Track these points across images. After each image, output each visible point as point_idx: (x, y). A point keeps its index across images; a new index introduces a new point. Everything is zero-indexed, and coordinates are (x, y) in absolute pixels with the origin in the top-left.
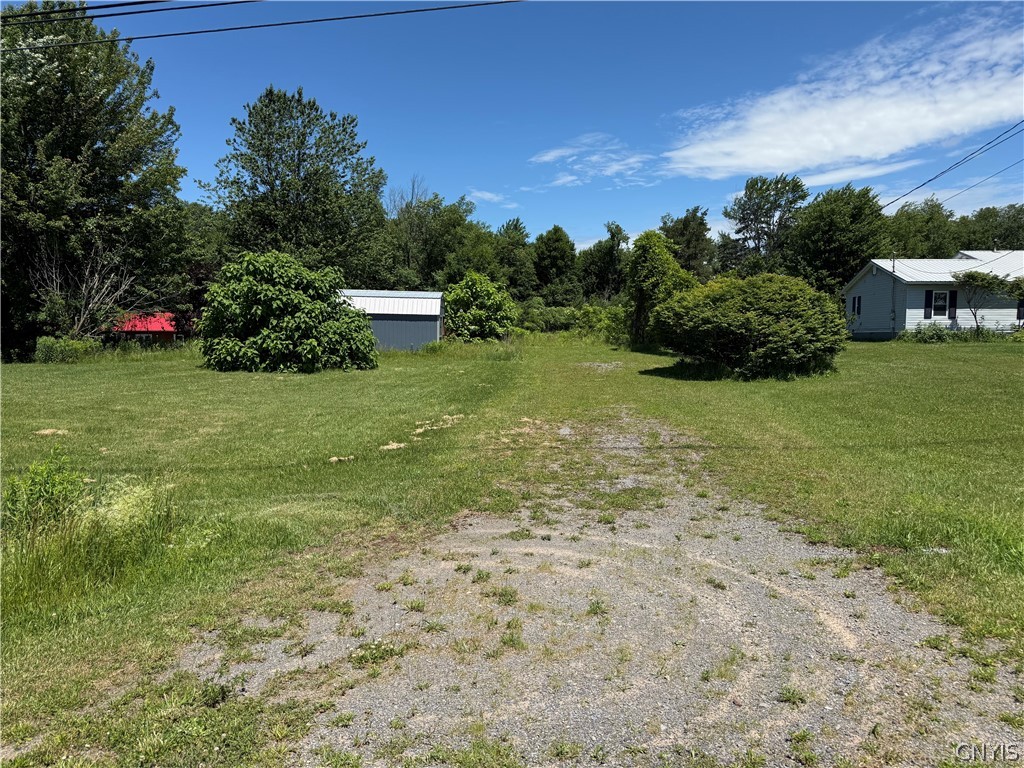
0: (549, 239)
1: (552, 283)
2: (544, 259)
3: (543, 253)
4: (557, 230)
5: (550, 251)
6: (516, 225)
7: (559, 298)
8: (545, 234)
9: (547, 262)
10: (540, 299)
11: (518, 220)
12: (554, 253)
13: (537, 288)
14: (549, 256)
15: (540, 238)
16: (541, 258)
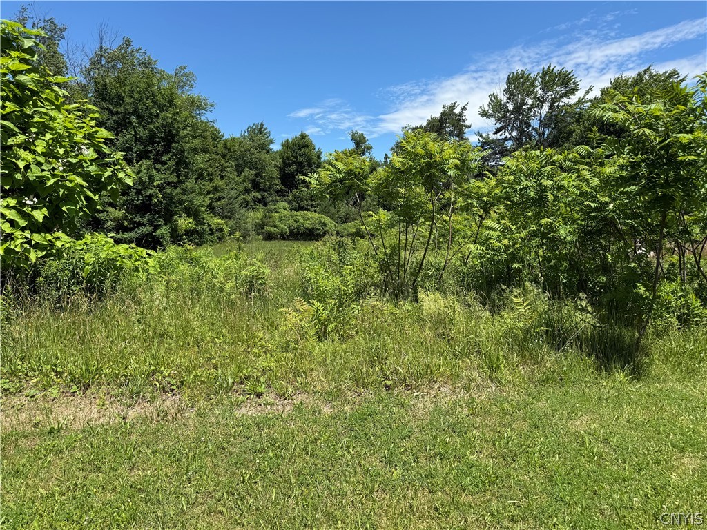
0: (294, 145)
1: (297, 189)
2: (290, 165)
3: (288, 158)
4: (303, 136)
5: (296, 157)
6: (260, 129)
7: (303, 203)
8: (290, 140)
9: (293, 167)
10: (286, 205)
11: (262, 125)
12: (301, 159)
13: (281, 194)
14: (294, 162)
15: (286, 144)
16: (286, 164)
